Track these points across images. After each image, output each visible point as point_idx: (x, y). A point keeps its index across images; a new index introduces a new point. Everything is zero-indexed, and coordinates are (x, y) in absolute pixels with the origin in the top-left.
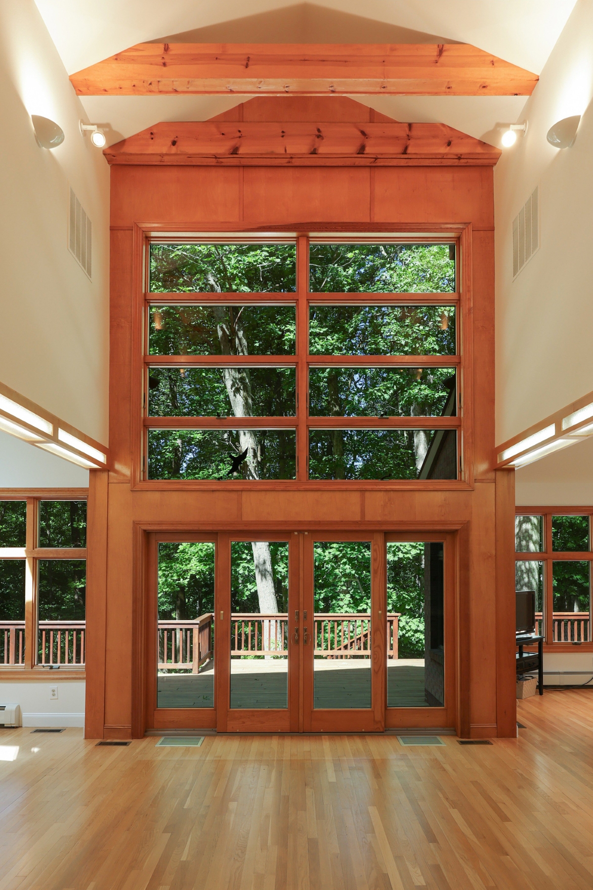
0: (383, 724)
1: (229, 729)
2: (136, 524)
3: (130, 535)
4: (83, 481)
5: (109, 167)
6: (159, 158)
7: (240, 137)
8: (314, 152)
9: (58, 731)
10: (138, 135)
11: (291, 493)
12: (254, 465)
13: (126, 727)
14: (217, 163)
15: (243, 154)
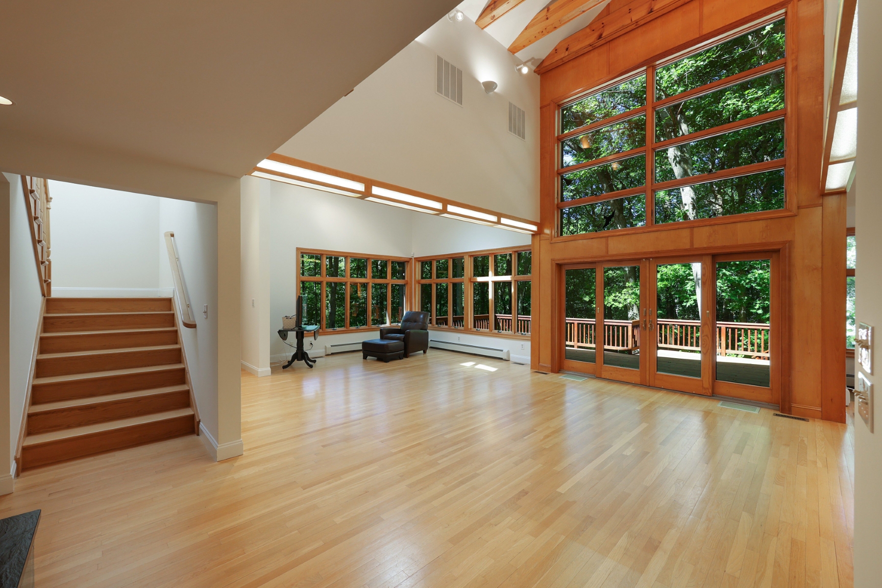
0: (710, 391)
1: (603, 376)
2: (552, 260)
3: (549, 266)
4: (527, 241)
5: (539, 77)
6: (561, 61)
7: (603, 27)
8: (651, 11)
9: (522, 364)
10: (549, 54)
11: (639, 235)
12: (693, 216)
13: (549, 366)
14: (593, 48)
15: (605, 36)
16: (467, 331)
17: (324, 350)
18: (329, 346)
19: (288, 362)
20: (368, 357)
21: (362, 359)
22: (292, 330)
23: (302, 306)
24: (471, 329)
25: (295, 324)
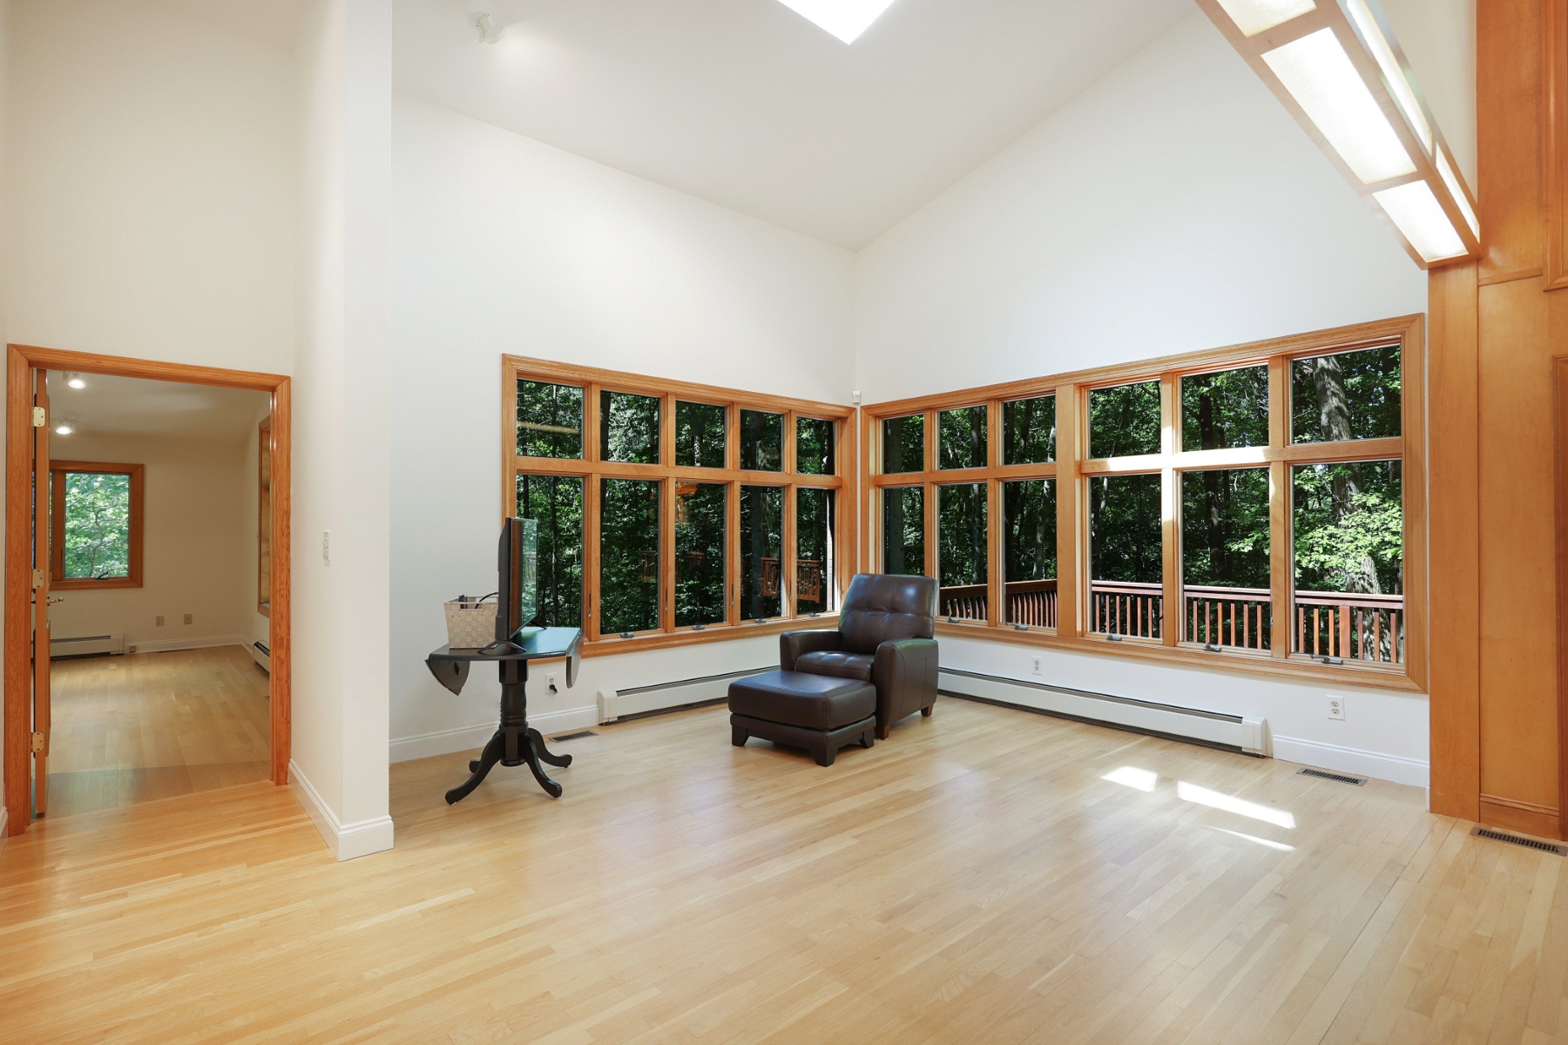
9: (1355, 781)
13: (1542, 810)
16: (1068, 640)
17: (593, 708)
18: (608, 693)
19: (473, 765)
20: (751, 740)
21: (730, 747)
22: (482, 654)
23: (521, 555)
24: (1083, 634)
25: (493, 630)
